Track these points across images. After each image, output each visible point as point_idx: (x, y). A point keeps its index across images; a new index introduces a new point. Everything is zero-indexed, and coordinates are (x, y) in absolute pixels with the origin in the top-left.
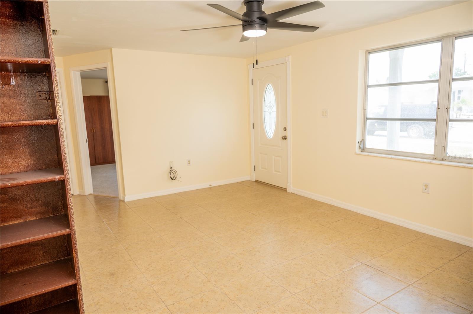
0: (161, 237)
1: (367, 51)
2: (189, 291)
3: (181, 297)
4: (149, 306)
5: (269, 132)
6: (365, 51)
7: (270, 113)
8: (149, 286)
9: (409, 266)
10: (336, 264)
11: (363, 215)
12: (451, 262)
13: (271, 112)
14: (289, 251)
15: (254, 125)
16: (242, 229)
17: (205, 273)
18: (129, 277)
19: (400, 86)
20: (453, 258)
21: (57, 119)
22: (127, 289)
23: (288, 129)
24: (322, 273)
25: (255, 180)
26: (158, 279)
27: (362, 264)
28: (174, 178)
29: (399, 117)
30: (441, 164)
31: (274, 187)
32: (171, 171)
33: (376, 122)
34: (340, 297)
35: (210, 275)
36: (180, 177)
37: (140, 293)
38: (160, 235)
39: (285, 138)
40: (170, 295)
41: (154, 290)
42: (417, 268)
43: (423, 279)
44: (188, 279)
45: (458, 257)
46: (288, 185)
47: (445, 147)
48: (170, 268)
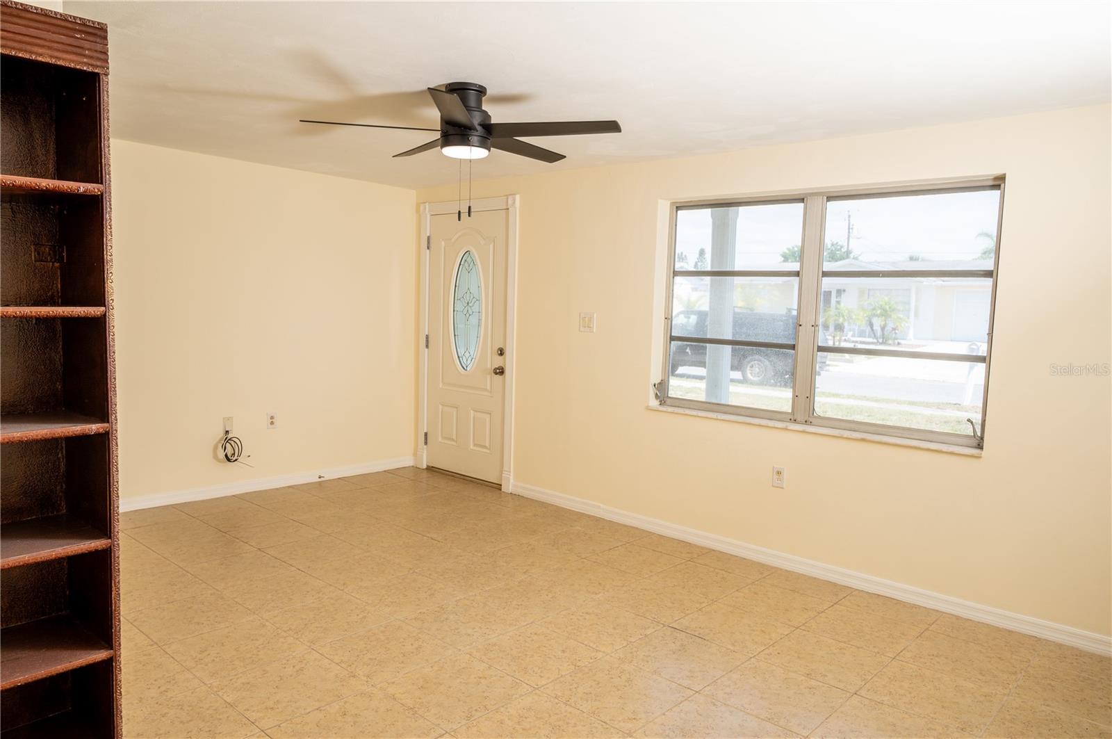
0: (220, 593)
1: (673, 203)
2: (309, 697)
3: (293, 711)
4: (220, 733)
5: (464, 358)
6: (669, 204)
7: (468, 315)
8: (212, 695)
9: (749, 626)
10: (615, 629)
11: (661, 537)
12: (820, 615)
13: (470, 312)
14: (518, 609)
15: (430, 339)
16: (410, 569)
17: (339, 661)
18: (155, 680)
19: (732, 277)
20: (825, 608)
21: (105, 306)
22: (157, 705)
23: (507, 353)
24: (589, 646)
25: (425, 467)
26: (231, 680)
27: (664, 626)
28: (235, 459)
29: (729, 337)
30: (803, 432)
31: (471, 481)
32: (228, 440)
33: (689, 345)
34: (625, 686)
35: (353, 664)
36: (249, 456)
37: (191, 710)
38: (214, 588)
39: (500, 372)
40: (267, 708)
41: (226, 701)
42: (763, 629)
43: (774, 647)
44: (304, 674)
45: (832, 606)
46: (503, 475)
47: (810, 398)
48: (254, 656)
